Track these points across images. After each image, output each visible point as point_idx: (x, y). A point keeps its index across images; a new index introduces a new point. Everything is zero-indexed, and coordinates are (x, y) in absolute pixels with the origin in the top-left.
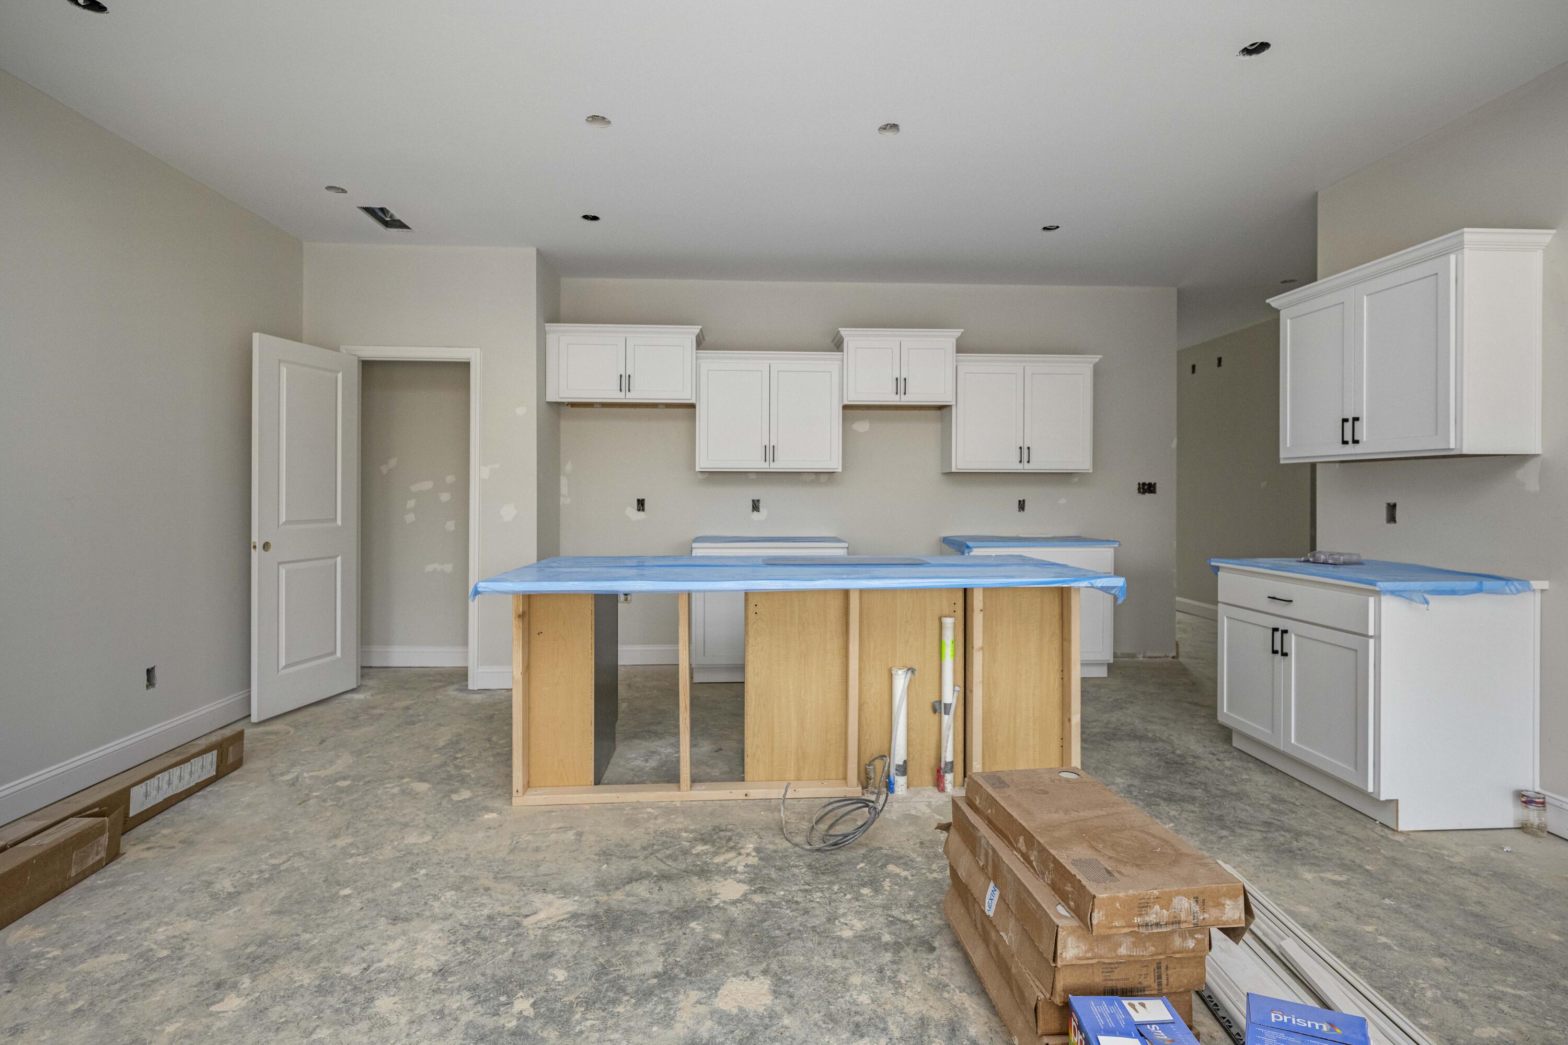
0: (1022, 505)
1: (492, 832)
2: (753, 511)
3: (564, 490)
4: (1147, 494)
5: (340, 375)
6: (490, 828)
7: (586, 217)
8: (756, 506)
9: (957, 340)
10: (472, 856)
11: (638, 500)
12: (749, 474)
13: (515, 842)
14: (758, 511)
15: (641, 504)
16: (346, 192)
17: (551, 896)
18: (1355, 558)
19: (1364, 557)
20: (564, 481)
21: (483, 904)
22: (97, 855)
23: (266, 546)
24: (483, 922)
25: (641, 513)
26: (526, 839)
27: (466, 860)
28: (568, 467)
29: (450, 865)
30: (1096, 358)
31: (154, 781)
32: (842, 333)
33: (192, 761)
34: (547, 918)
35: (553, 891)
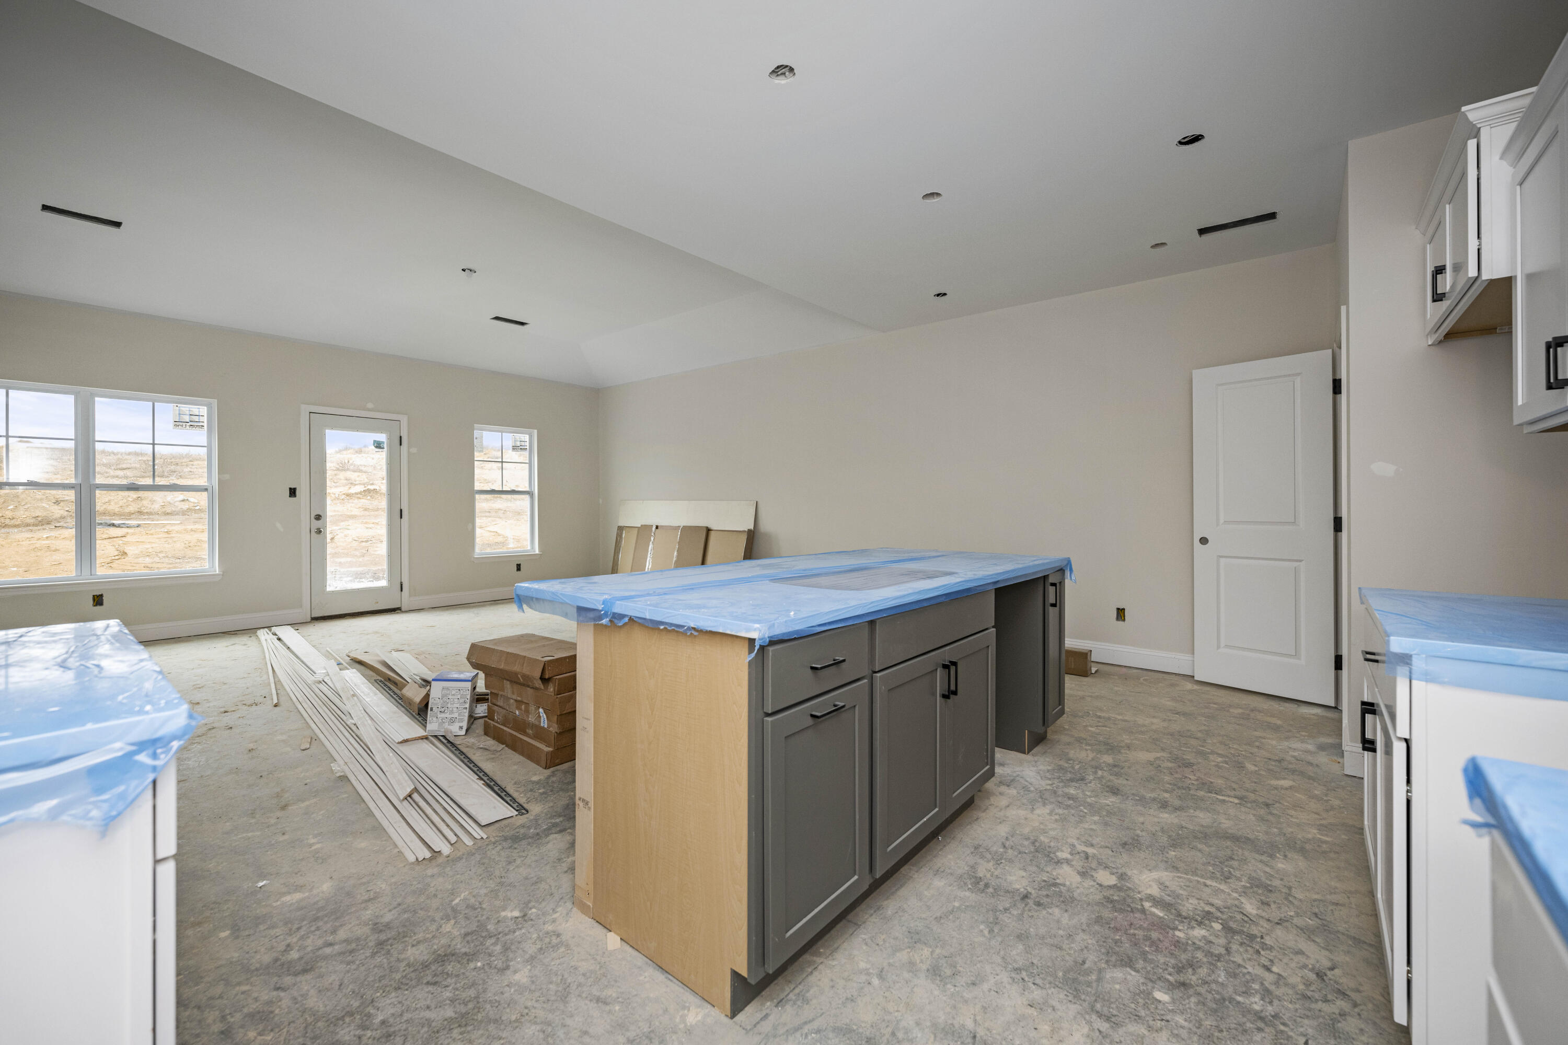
23: (1203, 541)
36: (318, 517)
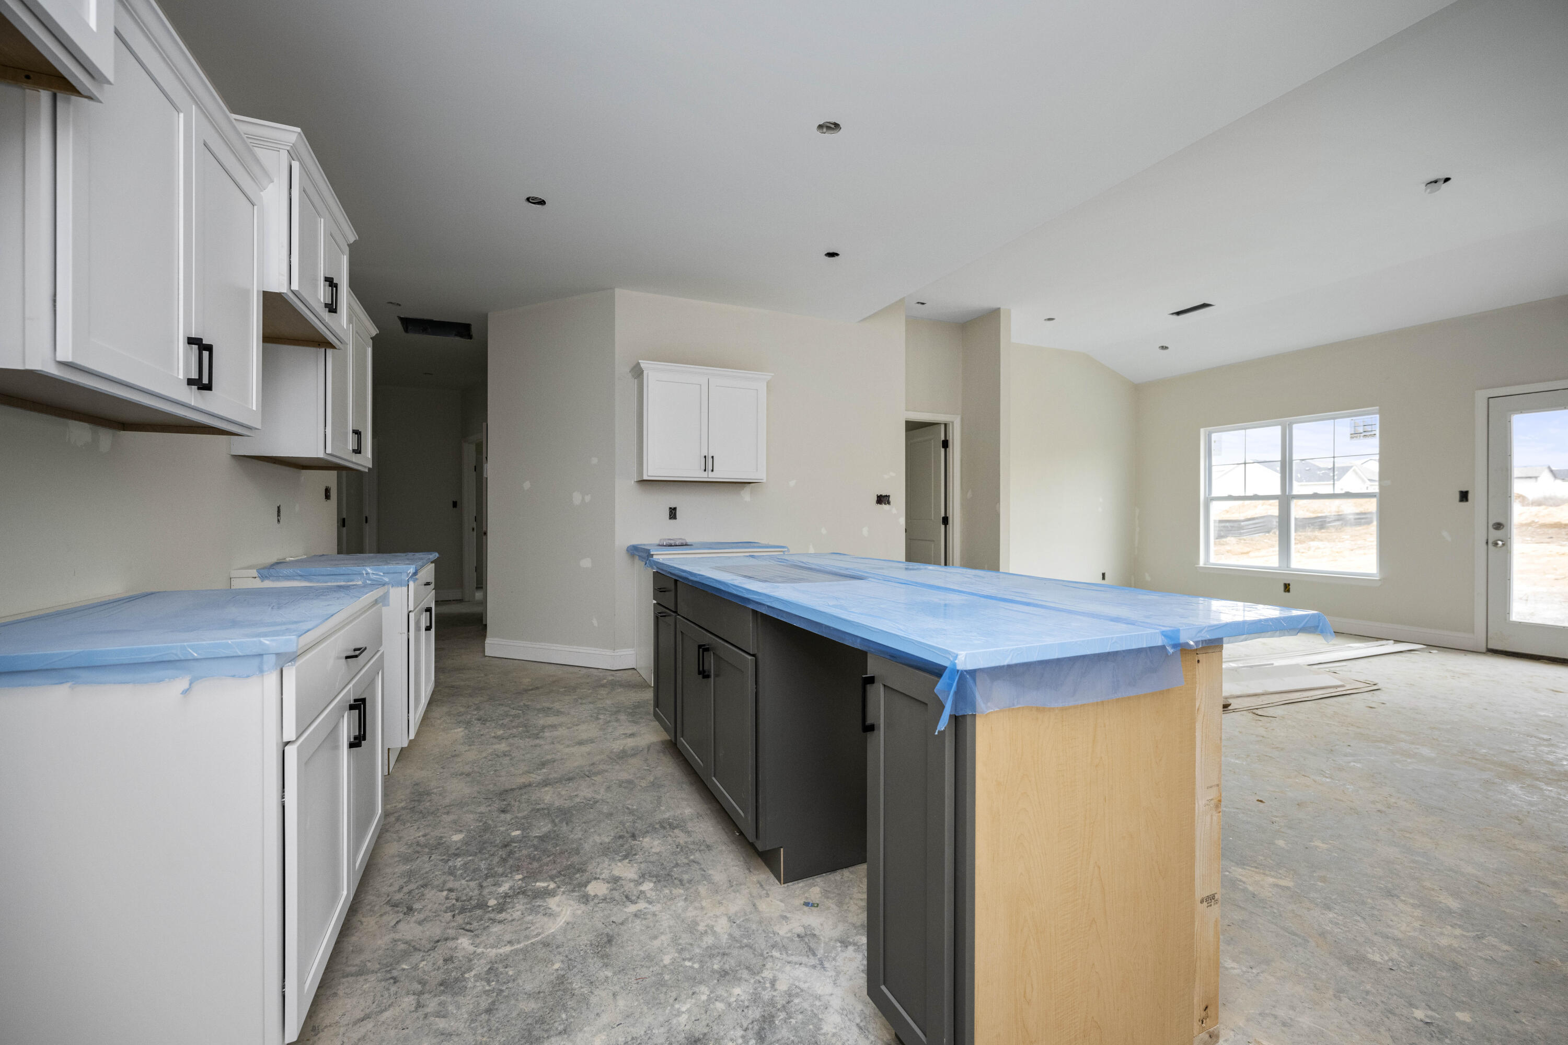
1: (1282, 1013)
6: (1284, 1024)
10: (1331, 992)
13: (1254, 971)
17: (1251, 888)
18: (684, 542)
19: (689, 541)
21: (1331, 922)
24: (1337, 907)
26: (1234, 965)
27: (1342, 991)
29: (1370, 998)
34: (1267, 875)
35: (1245, 890)
36: (1498, 526)
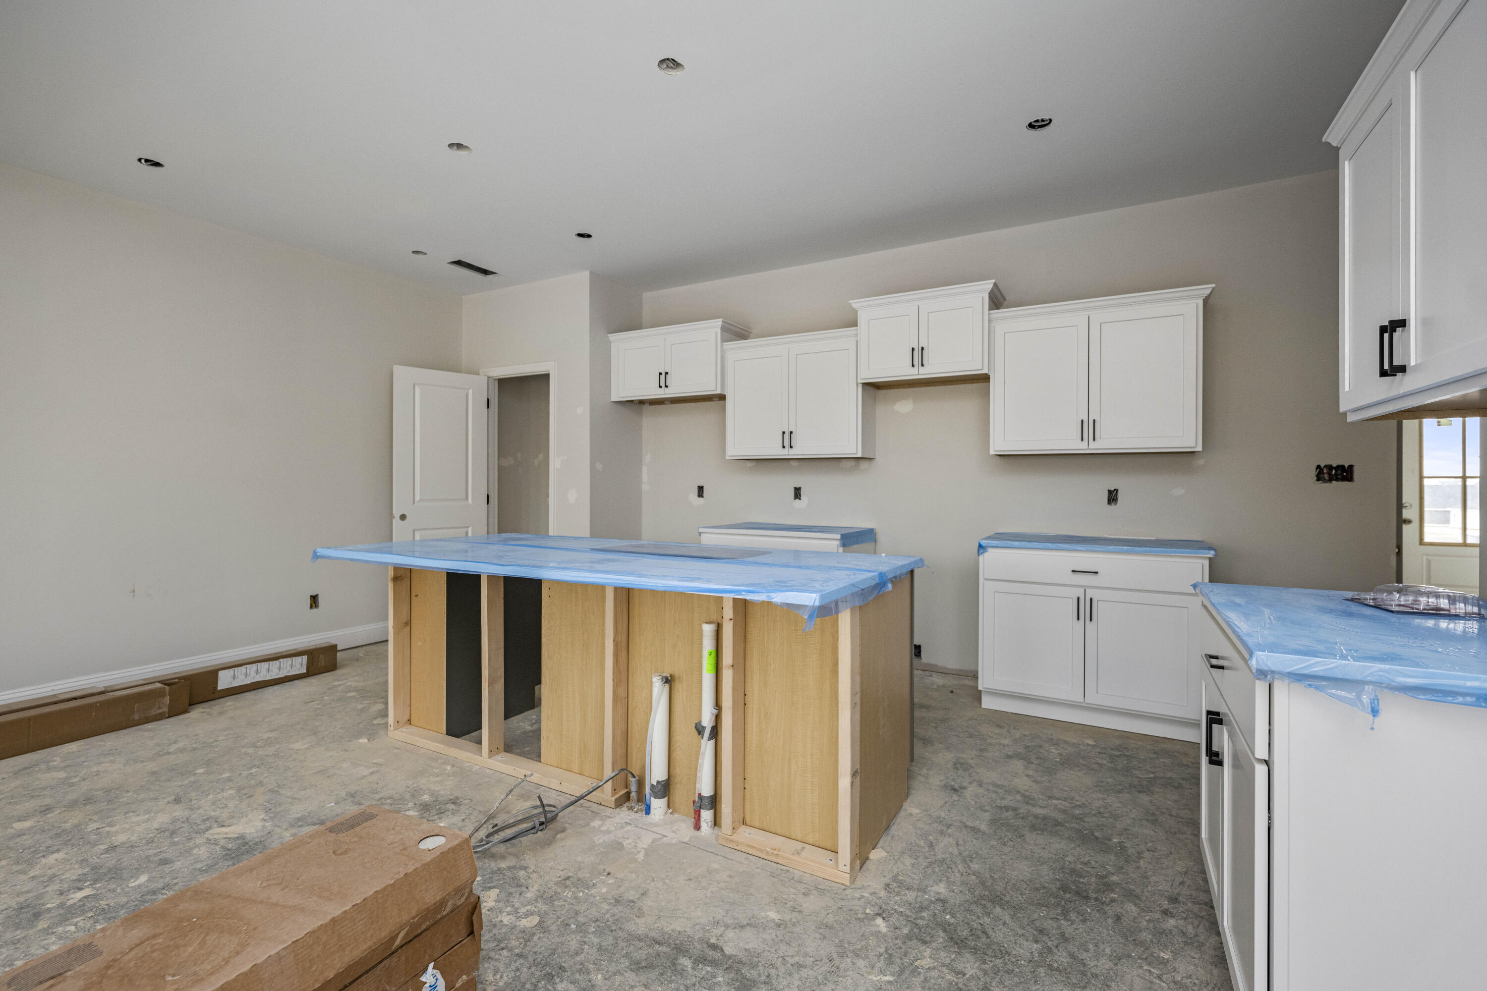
0: (1113, 497)
1: (340, 753)
2: (795, 499)
3: (645, 477)
4: (1334, 482)
5: (470, 392)
6: (345, 750)
7: (580, 235)
8: (797, 494)
9: (989, 293)
10: (296, 768)
11: (699, 487)
12: (791, 461)
14: (800, 499)
15: (701, 491)
16: (426, 254)
20: (645, 469)
22: (159, 708)
23: (403, 517)
24: (198, 821)
25: (701, 499)
27: (286, 770)
28: (647, 458)
29: (273, 771)
30: (1206, 290)
31: (243, 668)
32: (854, 306)
33: (280, 660)
34: (226, 833)
